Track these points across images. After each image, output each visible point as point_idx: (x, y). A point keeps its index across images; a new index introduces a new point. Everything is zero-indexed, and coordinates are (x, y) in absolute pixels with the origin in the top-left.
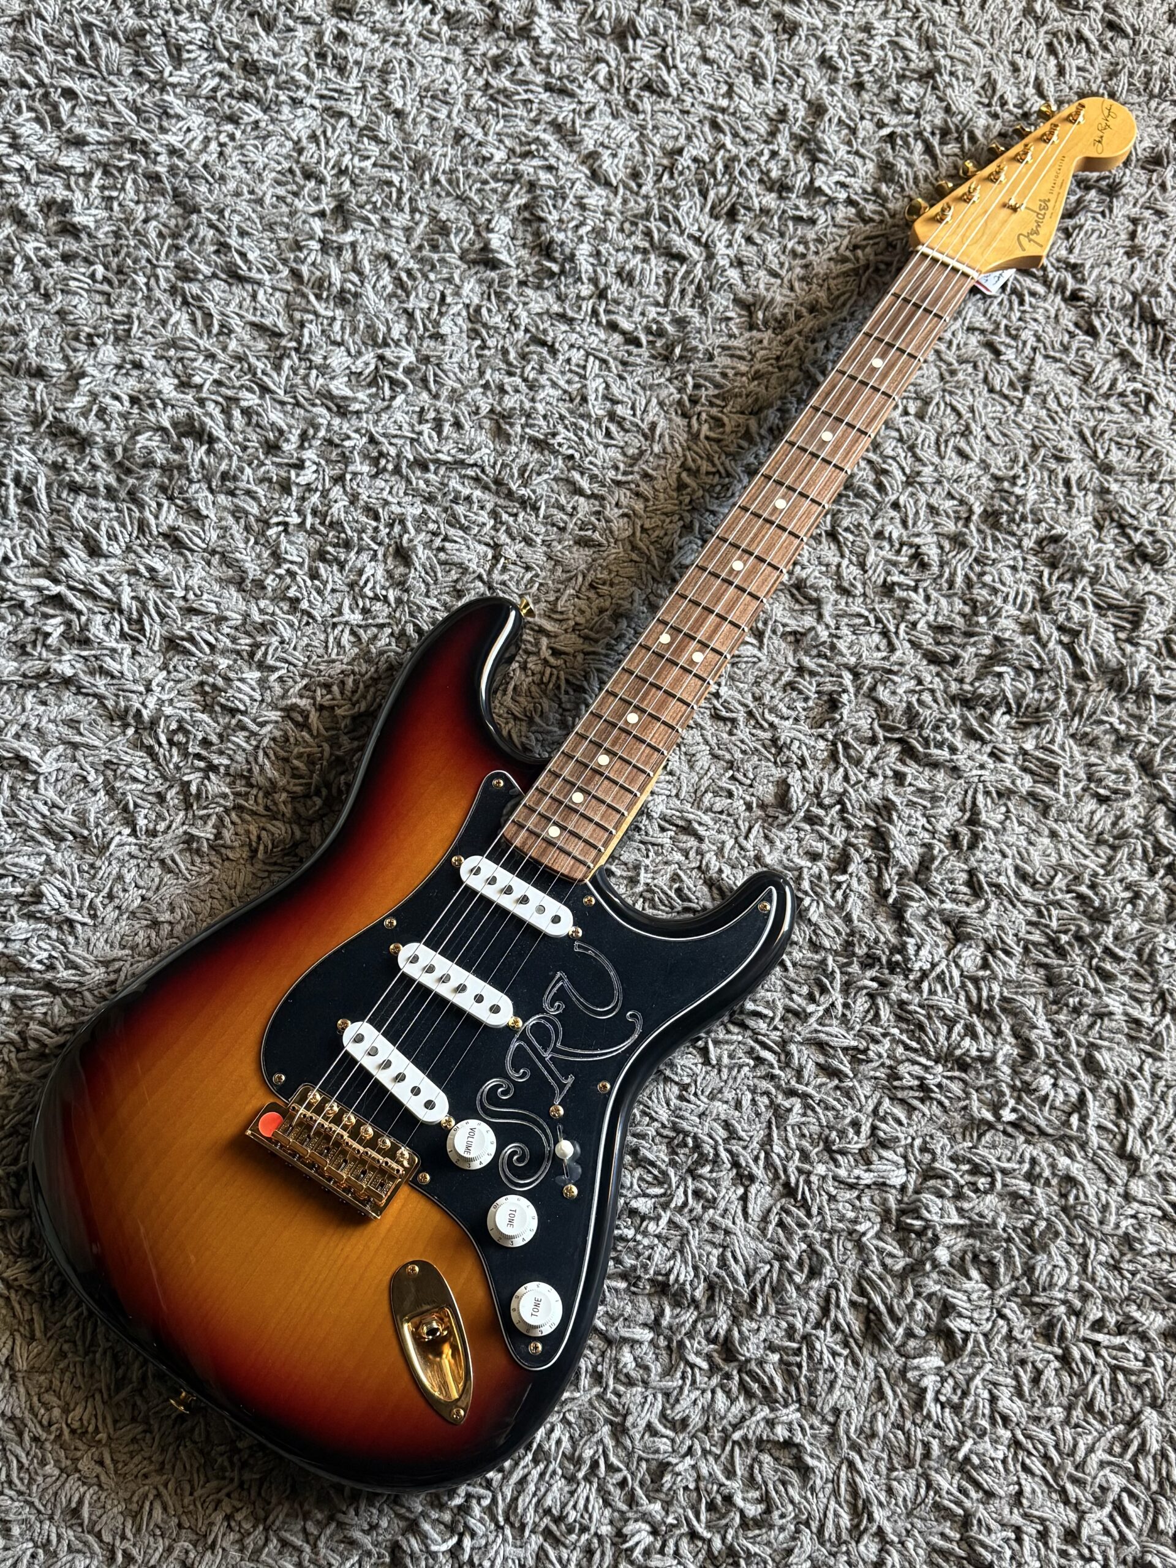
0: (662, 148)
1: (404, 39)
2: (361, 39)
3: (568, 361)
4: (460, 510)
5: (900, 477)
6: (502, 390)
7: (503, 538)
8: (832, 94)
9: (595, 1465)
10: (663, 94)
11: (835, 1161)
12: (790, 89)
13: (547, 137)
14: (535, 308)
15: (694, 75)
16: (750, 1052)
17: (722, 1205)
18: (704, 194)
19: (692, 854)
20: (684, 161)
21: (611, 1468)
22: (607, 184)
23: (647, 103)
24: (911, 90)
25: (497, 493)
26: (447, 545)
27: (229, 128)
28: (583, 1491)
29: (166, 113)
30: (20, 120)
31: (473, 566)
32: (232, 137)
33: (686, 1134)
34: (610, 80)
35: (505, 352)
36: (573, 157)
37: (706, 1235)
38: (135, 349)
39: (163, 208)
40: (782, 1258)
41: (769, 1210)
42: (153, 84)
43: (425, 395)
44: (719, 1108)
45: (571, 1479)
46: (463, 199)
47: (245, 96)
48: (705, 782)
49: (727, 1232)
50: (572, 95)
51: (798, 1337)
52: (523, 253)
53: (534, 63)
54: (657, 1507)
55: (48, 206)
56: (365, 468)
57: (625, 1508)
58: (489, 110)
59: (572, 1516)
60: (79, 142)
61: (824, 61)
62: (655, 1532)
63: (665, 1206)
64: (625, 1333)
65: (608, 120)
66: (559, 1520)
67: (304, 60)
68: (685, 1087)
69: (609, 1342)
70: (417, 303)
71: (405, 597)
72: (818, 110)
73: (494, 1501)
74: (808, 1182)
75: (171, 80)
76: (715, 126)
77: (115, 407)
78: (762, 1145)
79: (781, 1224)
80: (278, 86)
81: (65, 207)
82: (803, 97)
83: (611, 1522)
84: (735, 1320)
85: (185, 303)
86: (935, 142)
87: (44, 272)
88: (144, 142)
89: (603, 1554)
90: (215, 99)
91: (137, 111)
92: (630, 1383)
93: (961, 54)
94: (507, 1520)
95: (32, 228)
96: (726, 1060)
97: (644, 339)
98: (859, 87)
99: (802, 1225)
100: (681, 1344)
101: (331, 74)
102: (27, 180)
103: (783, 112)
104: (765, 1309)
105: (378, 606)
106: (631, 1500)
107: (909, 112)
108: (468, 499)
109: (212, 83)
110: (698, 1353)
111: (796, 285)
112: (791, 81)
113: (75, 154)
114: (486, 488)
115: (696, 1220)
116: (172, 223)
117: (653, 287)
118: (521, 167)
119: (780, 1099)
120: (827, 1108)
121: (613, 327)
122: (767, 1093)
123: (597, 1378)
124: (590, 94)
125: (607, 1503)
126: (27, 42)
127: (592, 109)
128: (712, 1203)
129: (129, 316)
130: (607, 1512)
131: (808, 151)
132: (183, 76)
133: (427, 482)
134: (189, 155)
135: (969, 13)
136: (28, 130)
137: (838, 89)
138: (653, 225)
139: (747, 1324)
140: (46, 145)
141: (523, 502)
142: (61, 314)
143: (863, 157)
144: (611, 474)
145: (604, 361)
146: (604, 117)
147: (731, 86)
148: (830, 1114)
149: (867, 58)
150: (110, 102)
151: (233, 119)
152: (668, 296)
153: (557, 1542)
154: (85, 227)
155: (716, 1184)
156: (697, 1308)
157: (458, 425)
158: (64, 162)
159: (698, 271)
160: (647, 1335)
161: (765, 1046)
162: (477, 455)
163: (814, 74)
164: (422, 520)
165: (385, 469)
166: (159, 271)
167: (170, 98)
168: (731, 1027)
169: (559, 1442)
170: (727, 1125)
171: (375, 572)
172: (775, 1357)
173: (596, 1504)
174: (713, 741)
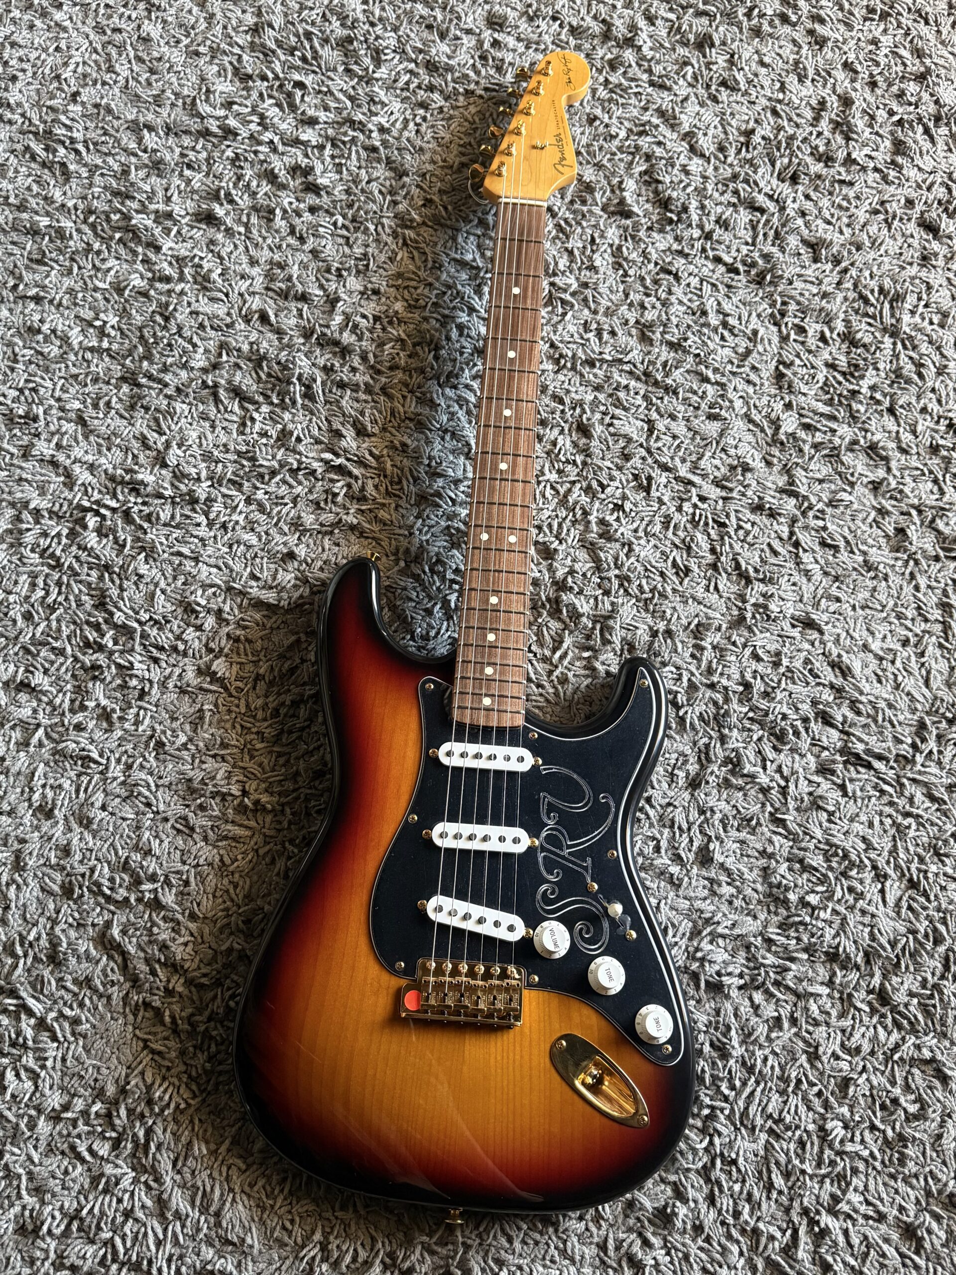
0: (738, 129)
1: (543, 47)
2: (511, 46)
3: (688, 285)
4: (622, 395)
5: (934, 370)
6: (642, 306)
7: (654, 416)
8: (856, 90)
9: (799, 1082)
10: (734, 89)
11: (942, 862)
12: (824, 86)
13: (655, 121)
14: (662, 246)
15: (756, 75)
16: (875, 787)
17: (868, 896)
18: (773, 165)
19: (817, 643)
20: (756, 139)
21: (812, 1085)
22: (702, 155)
23: (724, 95)
24: (912, 87)
25: (646, 383)
26: (615, 422)
27: (421, 112)
28: (793, 1101)
29: (372, 100)
30: (265, 106)
31: (635, 437)
32: (424, 119)
33: (837, 847)
34: (695, 78)
35: (642, 279)
36: (675, 136)
37: (858, 919)
38: (373, 279)
39: (381, 171)
40: (914, 932)
41: (900, 899)
42: (361, 78)
43: (586, 312)
44: (857, 827)
45: (783, 1092)
46: (599, 166)
47: (431, 88)
48: (820, 592)
49: (873, 916)
50: (669, 89)
51: (929, 986)
52: (648, 206)
53: (640, 66)
54: (845, 1110)
55: (294, 170)
56: (550, 367)
57: (822, 1111)
58: (610, 100)
59: (788, 1119)
60: (312, 122)
61: (847, 66)
62: (846, 1127)
63: (830, 898)
64: (811, 989)
65: (698, 108)
66: (779, 1121)
67: (471, 62)
68: (831, 814)
69: (798, 996)
70: (575, 243)
71: (589, 461)
72: (846, 102)
73: (732, 1110)
74: (926, 878)
75: (376, 75)
76: (775, 113)
77: (363, 323)
78: (890, 853)
79: (910, 908)
80: (454, 81)
81: (308, 171)
82: (834, 92)
83: (814, 1122)
84: (885, 976)
85: (405, 244)
86: (931, 124)
87: (297, 221)
88: (360, 122)
89: (812, 1144)
90: (408, 90)
91: (352, 99)
92: (817, 1024)
93: (941, 62)
94: (742, 1123)
95: (283, 187)
96: (859, 793)
97: (741, 268)
98: (873, 85)
99: (925, 908)
100: (850, 996)
101: (492, 72)
102: (275, 150)
103: (822, 103)
104: (907, 967)
105: (569, 468)
106: (826, 1105)
107: (910, 104)
108: (626, 387)
109: (405, 78)
110: (863, 1001)
111: (845, 229)
112: (826, 80)
113: (310, 131)
114: (638, 379)
115: (851, 908)
116: (388, 183)
117: (744, 232)
118: (640, 143)
119: (900, 819)
120: (932, 824)
121: (718, 260)
122: (890, 816)
123: (794, 1021)
124: (681, 89)
125: (809, 1109)
126: (263, 45)
127: (686, 99)
128: (860, 896)
129: (365, 255)
130: (811, 1114)
131: (842, 132)
132: (383, 72)
133: (595, 375)
134: (395, 133)
135: (945, 32)
136: (273, 112)
137: (858, 85)
138: (740, 186)
139: (895, 980)
140: (287, 125)
141: (667, 389)
142: (315, 253)
143: (881, 136)
144: (729, 367)
145: (713, 285)
146: (692, 107)
147: (783, 84)
148: (935, 829)
149: (877, 64)
150: (330, 92)
151: (423, 105)
152: (754, 238)
153: (778, 1137)
154: (326, 187)
155: (861, 882)
156: (858, 969)
157: (613, 333)
158: (304, 137)
159: (775, 220)
160: (825, 991)
161: (883, 780)
162: (630, 356)
163: (840, 74)
164: (595, 403)
165: (565, 366)
166: (385, 221)
167: (376, 89)
168: (860, 769)
169: (772, 1067)
170: (864, 839)
171: (565, 443)
172: (915, 1001)
173: (802, 1109)
174: (822, 562)
